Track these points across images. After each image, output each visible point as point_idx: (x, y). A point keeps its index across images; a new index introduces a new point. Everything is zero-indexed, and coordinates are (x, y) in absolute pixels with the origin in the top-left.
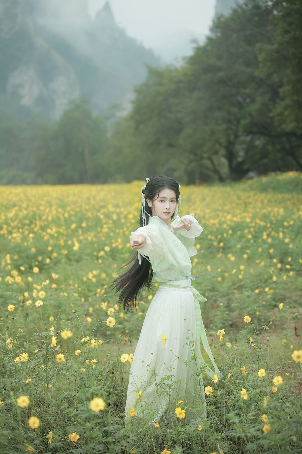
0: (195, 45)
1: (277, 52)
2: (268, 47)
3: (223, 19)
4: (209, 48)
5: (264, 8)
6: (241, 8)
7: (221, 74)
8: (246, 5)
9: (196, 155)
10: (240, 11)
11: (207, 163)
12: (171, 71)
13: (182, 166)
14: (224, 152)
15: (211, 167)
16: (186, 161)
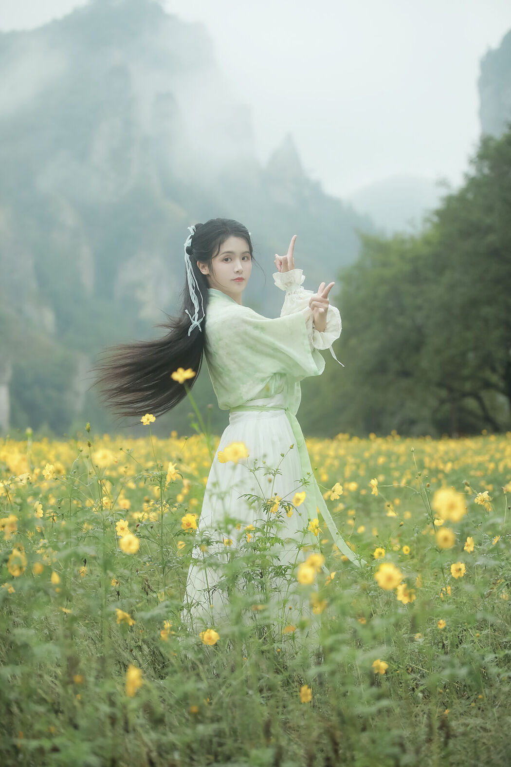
0: (444, 192)
3: (492, 144)
4: (470, 196)
7: (492, 238)
9: (451, 390)
11: (471, 403)
12: (403, 242)
13: (426, 413)
14: (502, 384)
15: (479, 412)
16: (433, 402)
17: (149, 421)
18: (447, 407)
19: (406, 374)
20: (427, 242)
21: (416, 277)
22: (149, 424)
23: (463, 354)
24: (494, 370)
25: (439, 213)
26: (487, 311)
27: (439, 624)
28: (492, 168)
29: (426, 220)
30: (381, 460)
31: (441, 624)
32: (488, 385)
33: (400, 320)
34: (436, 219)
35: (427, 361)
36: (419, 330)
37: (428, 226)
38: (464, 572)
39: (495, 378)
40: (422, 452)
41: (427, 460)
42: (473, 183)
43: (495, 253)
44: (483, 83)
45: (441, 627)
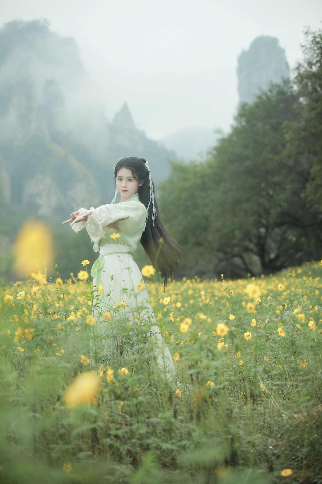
0: (219, 136)
1: (305, 129)
2: (295, 124)
3: (247, 108)
4: (235, 139)
5: (289, 94)
6: (266, 94)
7: (248, 163)
8: (271, 91)
9: (225, 253)
10: (264, 98)
11: (237, 261)
12: (196, 166)
13: (211, 267)
14: (255, 249)
15: (242, 266)
16: (215, 261)
17: (86, 264)
18: (223, 263)
19: (199, 244)
20: (210, 166)
21: (204, 187)
22: (86, 265)
23: (233, 231)
24: (251, 241)
25: (217, 149)
26: (246, 206)
27: (240, 362)
28: (247, 122)
29: (209, 153)
30: (190, 292)
31: (240, 363)
32: (247, 250)
33: (195, 212)
34: (215, 153)
35: (210, 237)
36: (206, 218)
37: (210, 156)
38: (251, 337)
39: (251, 246)
40: (213, 287)
41: (216, 292)
42: (237, 131)
43: (250, 172)
44: (240, 71)
45: (241, 364)
